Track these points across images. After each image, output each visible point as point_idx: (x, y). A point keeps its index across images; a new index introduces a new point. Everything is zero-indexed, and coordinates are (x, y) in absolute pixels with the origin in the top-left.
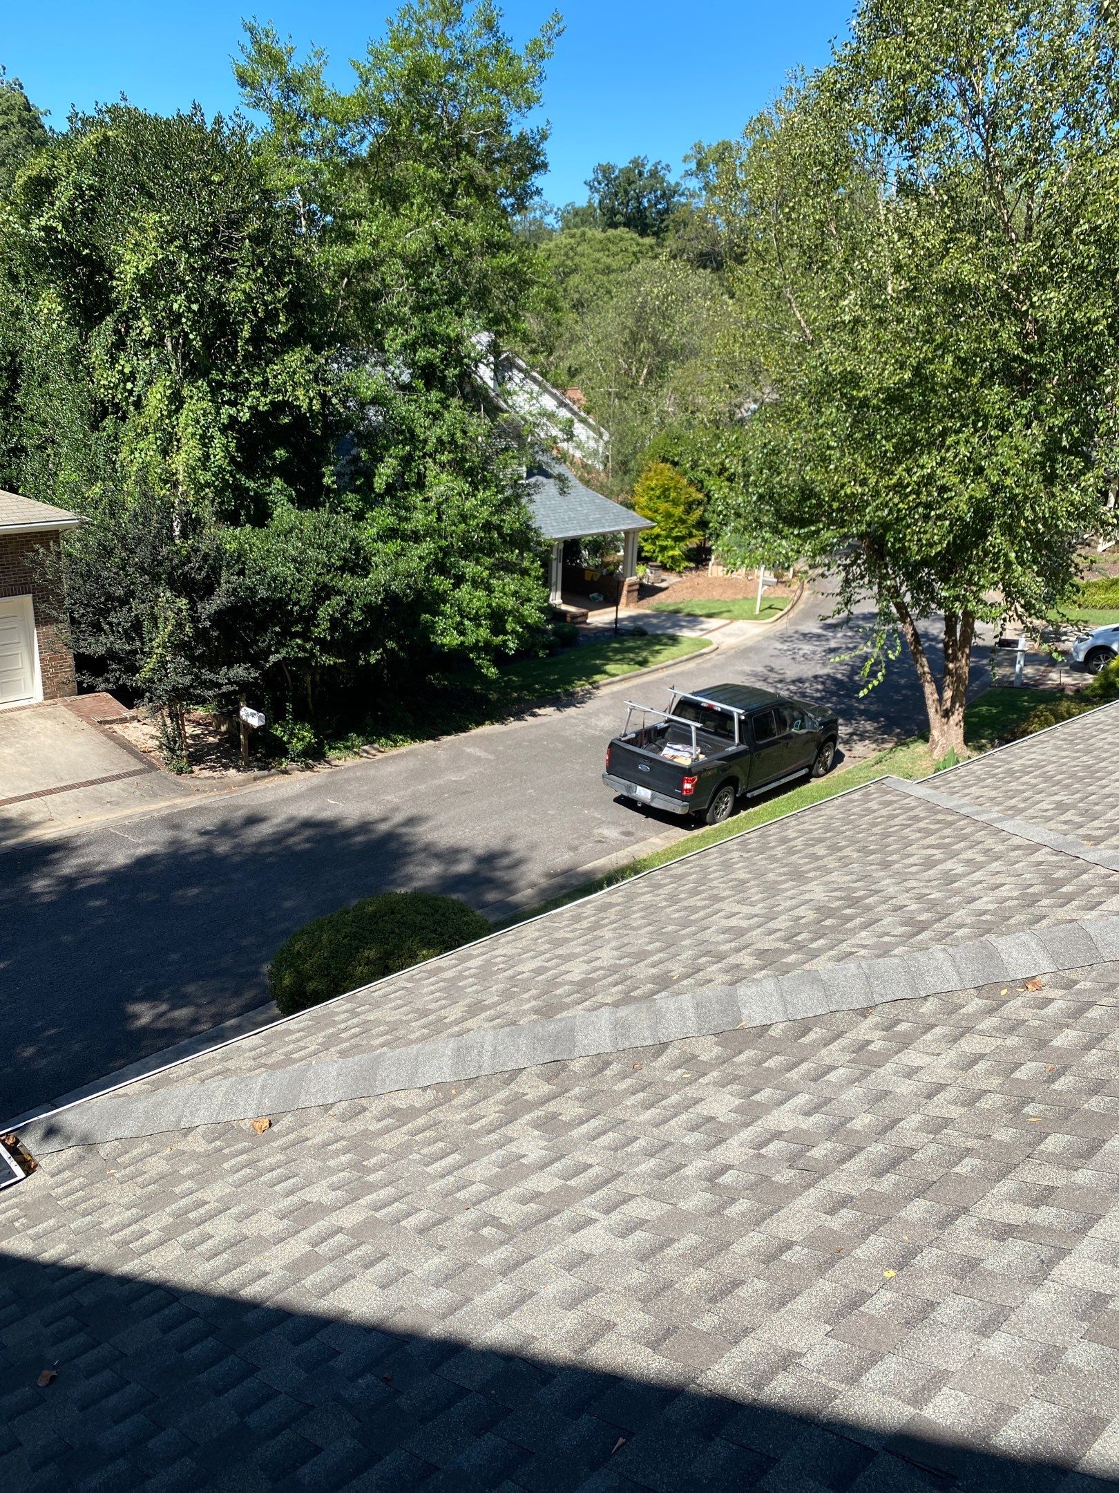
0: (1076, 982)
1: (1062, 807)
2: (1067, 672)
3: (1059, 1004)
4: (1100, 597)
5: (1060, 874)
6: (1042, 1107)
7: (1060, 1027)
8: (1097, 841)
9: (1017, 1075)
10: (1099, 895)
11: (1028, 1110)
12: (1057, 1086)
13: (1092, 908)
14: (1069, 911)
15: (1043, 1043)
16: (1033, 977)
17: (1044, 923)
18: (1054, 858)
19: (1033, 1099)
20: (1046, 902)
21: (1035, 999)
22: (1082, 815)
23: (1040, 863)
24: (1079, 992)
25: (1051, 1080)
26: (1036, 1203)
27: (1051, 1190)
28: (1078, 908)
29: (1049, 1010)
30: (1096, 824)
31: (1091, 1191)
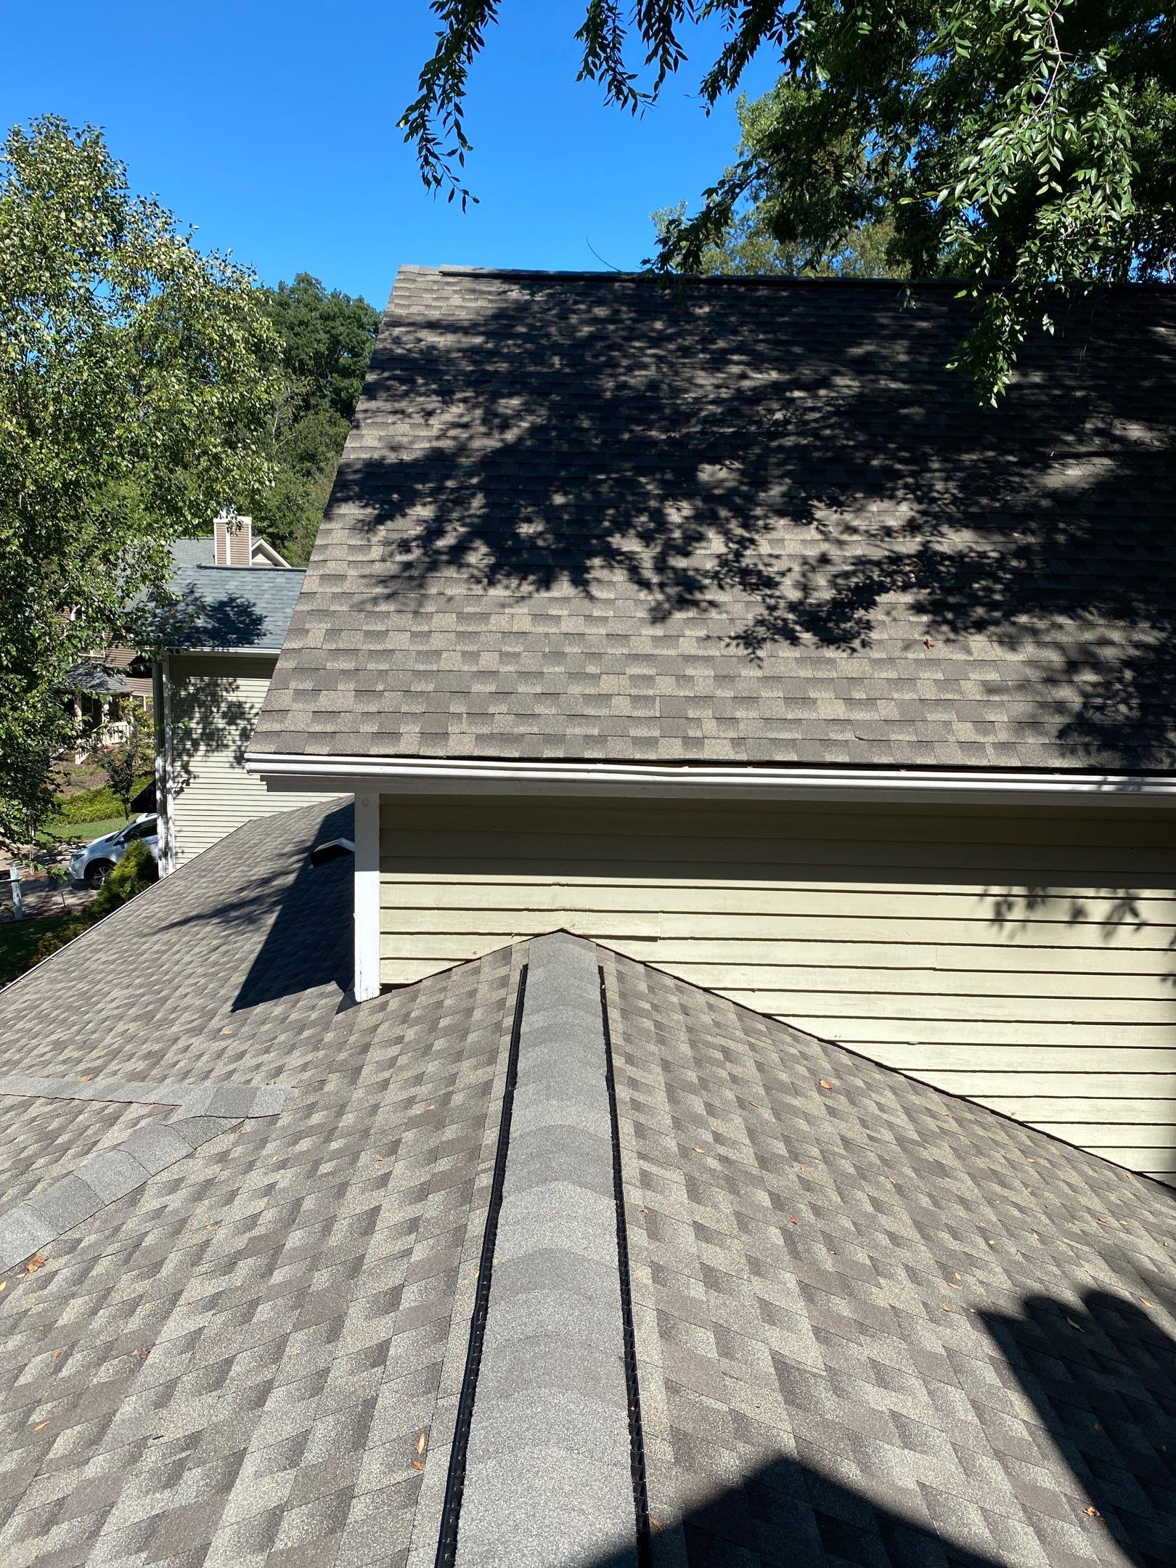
0: (79, 1241)
1: (59, 1046)
2: (71, 892)
3: (65, 1273)
4: (87, 810)
5: (55, 1124)
6: (49, 1406)
7: (64, 1299)
8: (94, 1073)
9: (22, 1380)
10: (95, 1134)
11: (35, 1417)
12: (64, 1373)
13: (86, 1154)
14: (67, 1163)
15: (49, 1327)
16: (34, 1255)
17: (39, 1187)
18: (50, 1108)
19: (39, 1402)
20: (41, 1161)
21: (37, 1280)
22: (80, 1048)
23: (34, 1120)
24: (84, 1250)
25: (59, 1368)
26: (45, 1530)
27: (60, 1503)
28: (76, 1156)
29: (53, 1287)
30: (95, 1054)
31: (105, 1478)
